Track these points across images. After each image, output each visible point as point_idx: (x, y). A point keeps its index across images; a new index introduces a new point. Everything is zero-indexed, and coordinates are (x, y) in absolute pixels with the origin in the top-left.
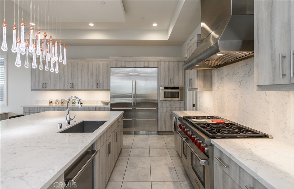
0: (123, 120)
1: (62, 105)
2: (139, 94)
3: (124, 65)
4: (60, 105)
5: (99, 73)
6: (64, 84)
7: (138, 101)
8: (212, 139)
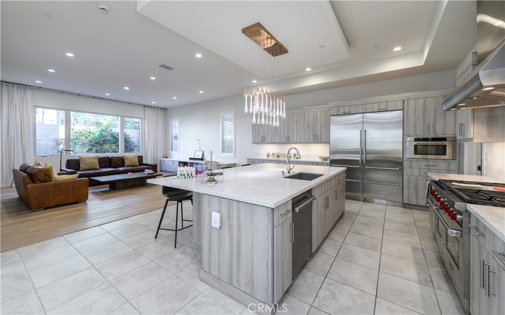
0: (346, 181)
1: (278, 158)
2: (370, 150)
3: (349, 111)
4: (276, 158)
5: (316, 123)
6: (280, 137)
7: (368, 159)
8: (468, 204)
